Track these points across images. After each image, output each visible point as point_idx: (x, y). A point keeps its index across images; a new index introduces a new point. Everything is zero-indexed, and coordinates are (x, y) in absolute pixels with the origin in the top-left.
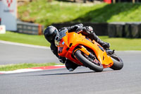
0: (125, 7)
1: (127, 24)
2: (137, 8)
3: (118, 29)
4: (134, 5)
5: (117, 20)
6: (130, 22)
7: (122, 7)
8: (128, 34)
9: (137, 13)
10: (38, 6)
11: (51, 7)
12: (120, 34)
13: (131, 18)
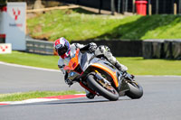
0: (163, 19)
10: (53, 19)
11: (70, 20)
13: (172, 34)
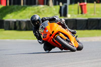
1: (17, 21)
2: (24, 9)
3: (11, 24)
4: (22, 7)
5: (10, 17)
6: (20, 19)
7: (14, 9)
8: (18, 28)
9: (25, 13)
12: (13, 28)
